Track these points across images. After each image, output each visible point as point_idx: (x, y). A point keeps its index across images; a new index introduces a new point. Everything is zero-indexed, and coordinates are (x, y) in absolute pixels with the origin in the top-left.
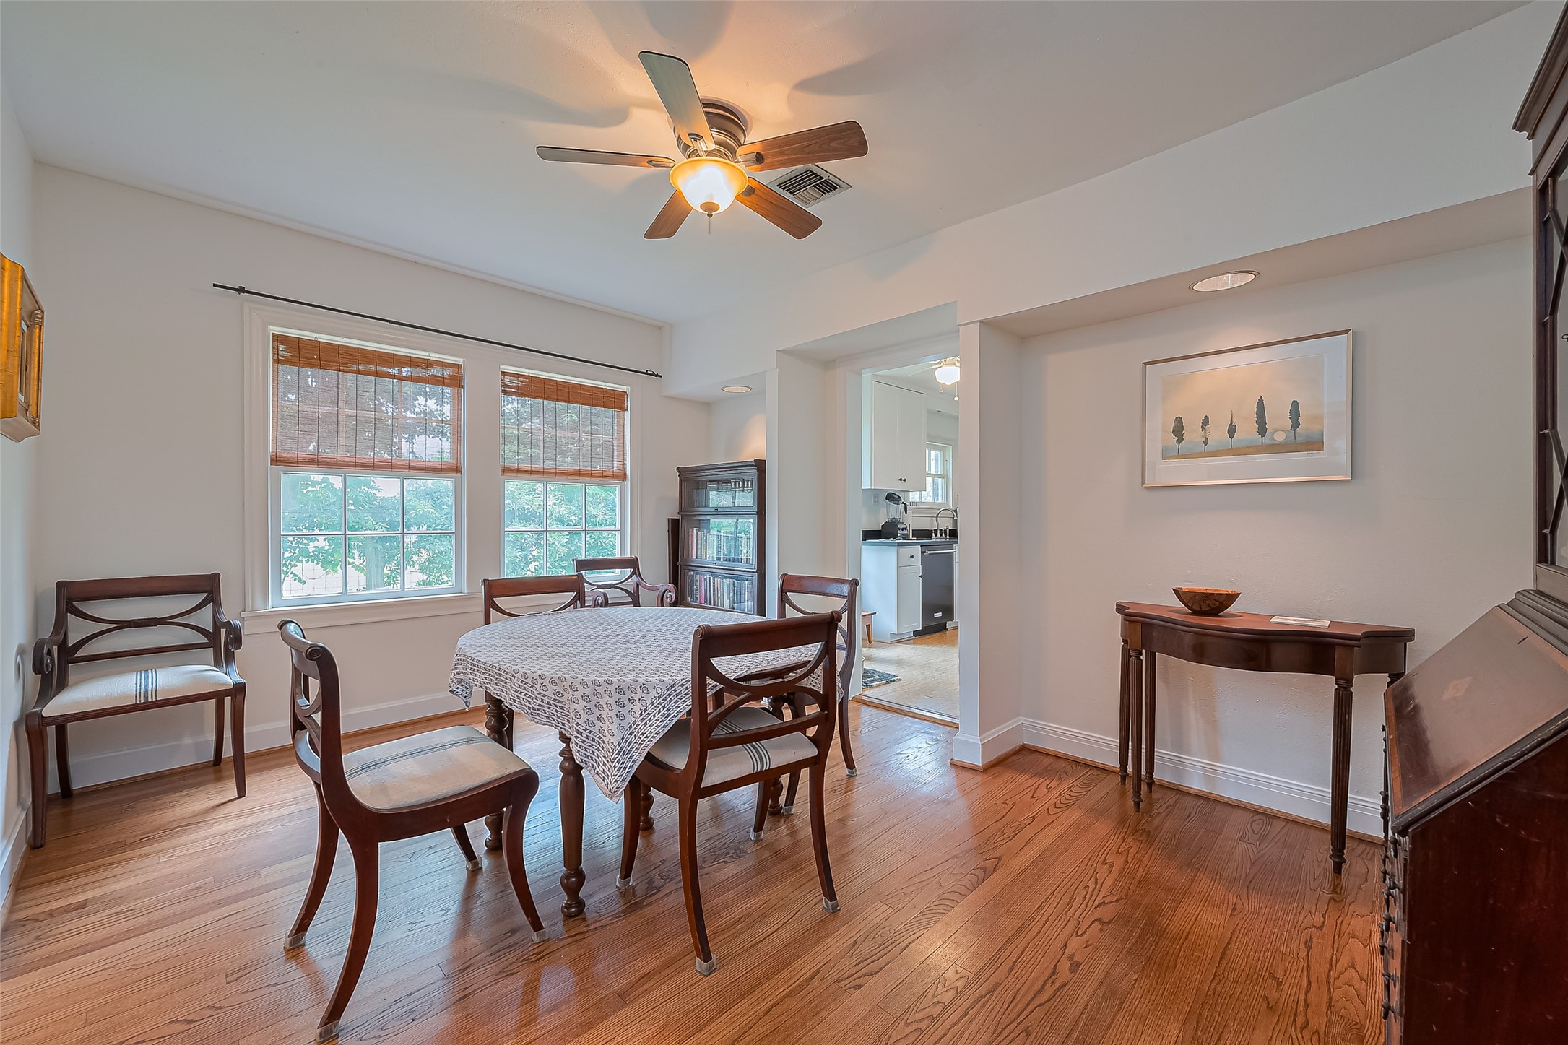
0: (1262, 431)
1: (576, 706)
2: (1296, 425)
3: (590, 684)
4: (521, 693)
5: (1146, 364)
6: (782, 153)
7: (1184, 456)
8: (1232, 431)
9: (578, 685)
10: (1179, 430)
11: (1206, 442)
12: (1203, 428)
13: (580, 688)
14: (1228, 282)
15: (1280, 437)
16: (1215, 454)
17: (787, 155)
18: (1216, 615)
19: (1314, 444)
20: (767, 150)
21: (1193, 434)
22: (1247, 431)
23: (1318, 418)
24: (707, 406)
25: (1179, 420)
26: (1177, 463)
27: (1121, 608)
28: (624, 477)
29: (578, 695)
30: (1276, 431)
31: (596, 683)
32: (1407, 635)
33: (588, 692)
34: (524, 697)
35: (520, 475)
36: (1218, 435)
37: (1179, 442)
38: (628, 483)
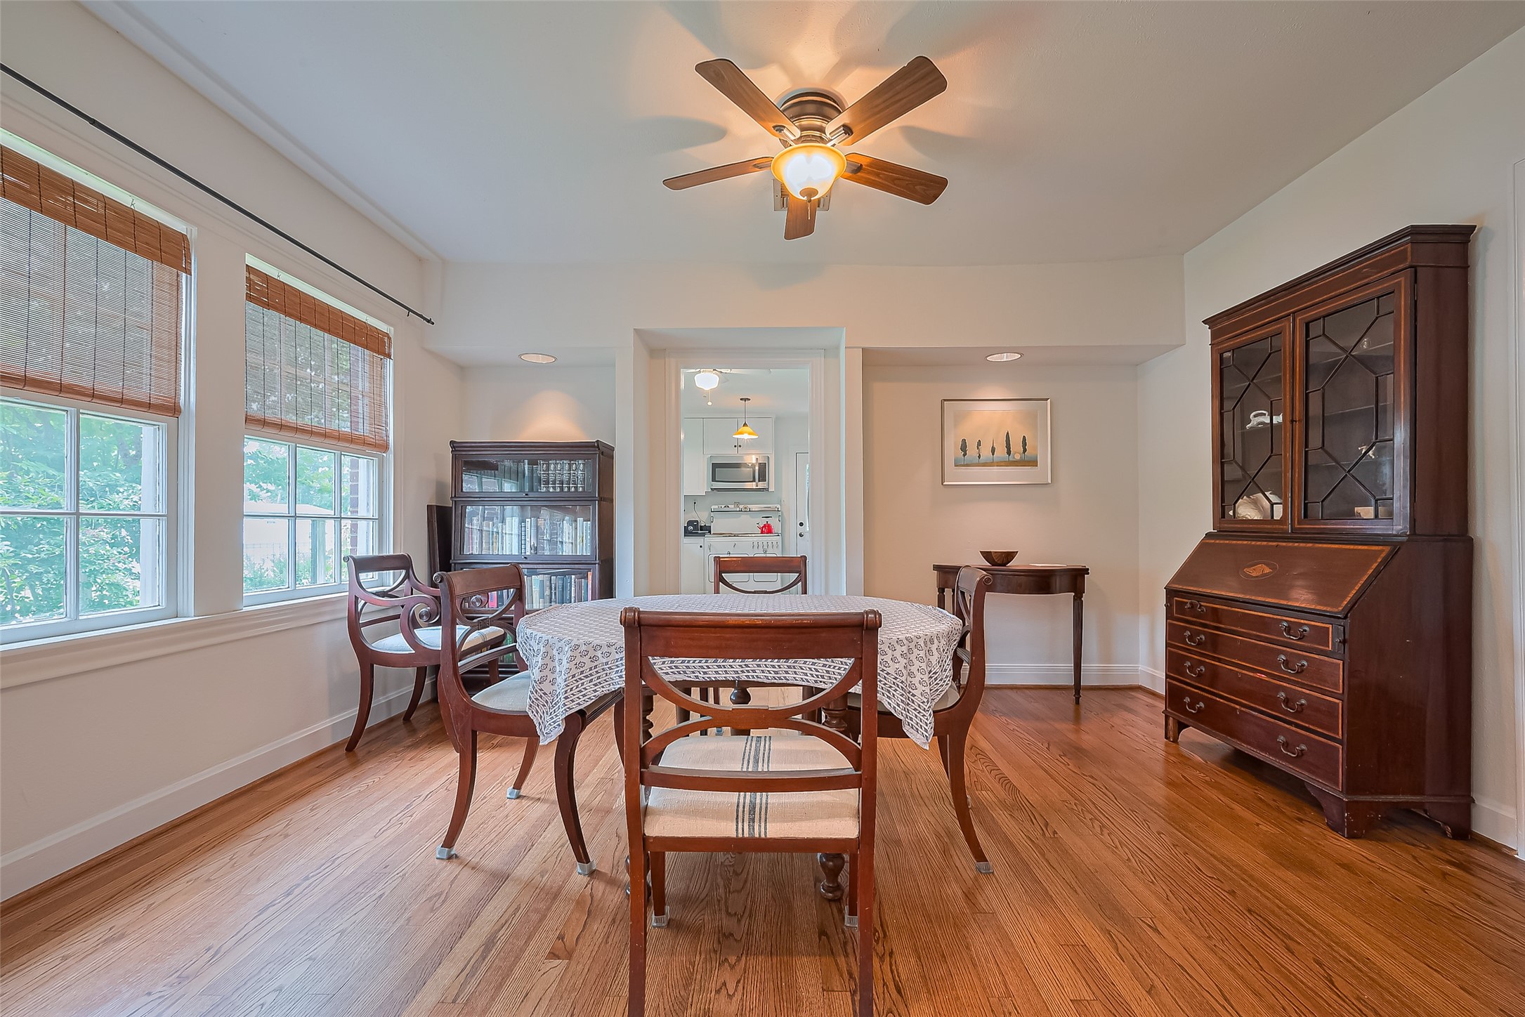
0: (1009, 453)
1: (897, 666)
2: (1025, 450)
3: (905, 641)
4: (830, 666)
5: (945, 400)
6: (878, 175)
7: (967, 465)
8: (993, 451)
9: (896, 645)
10: (964, 448)
11: (979, 457)
12: (978, 448)
13: (898, 647)
14: (1005, 357)
15: (1018, 457)
16: (985, 465)
17: (881, 178)
18: (1005, 566)
19: (1033, 463)
20: (870, 166)
21: (972, 451)
22: (1001, 452)
23: (1035, 448)
24: (463, 370)
25: (964, 441)
26: (963, 469)
27: (936, 568)
28: (385, 447)
29: (897, 654)
30: (1016, 453)
31: (909, 640)
32: (1086, 571)
33: (905, 649)
34: (833, 670)
35: (266, 430)
36: (986, 453)
37: (964, 455)
38: (390, 456)
